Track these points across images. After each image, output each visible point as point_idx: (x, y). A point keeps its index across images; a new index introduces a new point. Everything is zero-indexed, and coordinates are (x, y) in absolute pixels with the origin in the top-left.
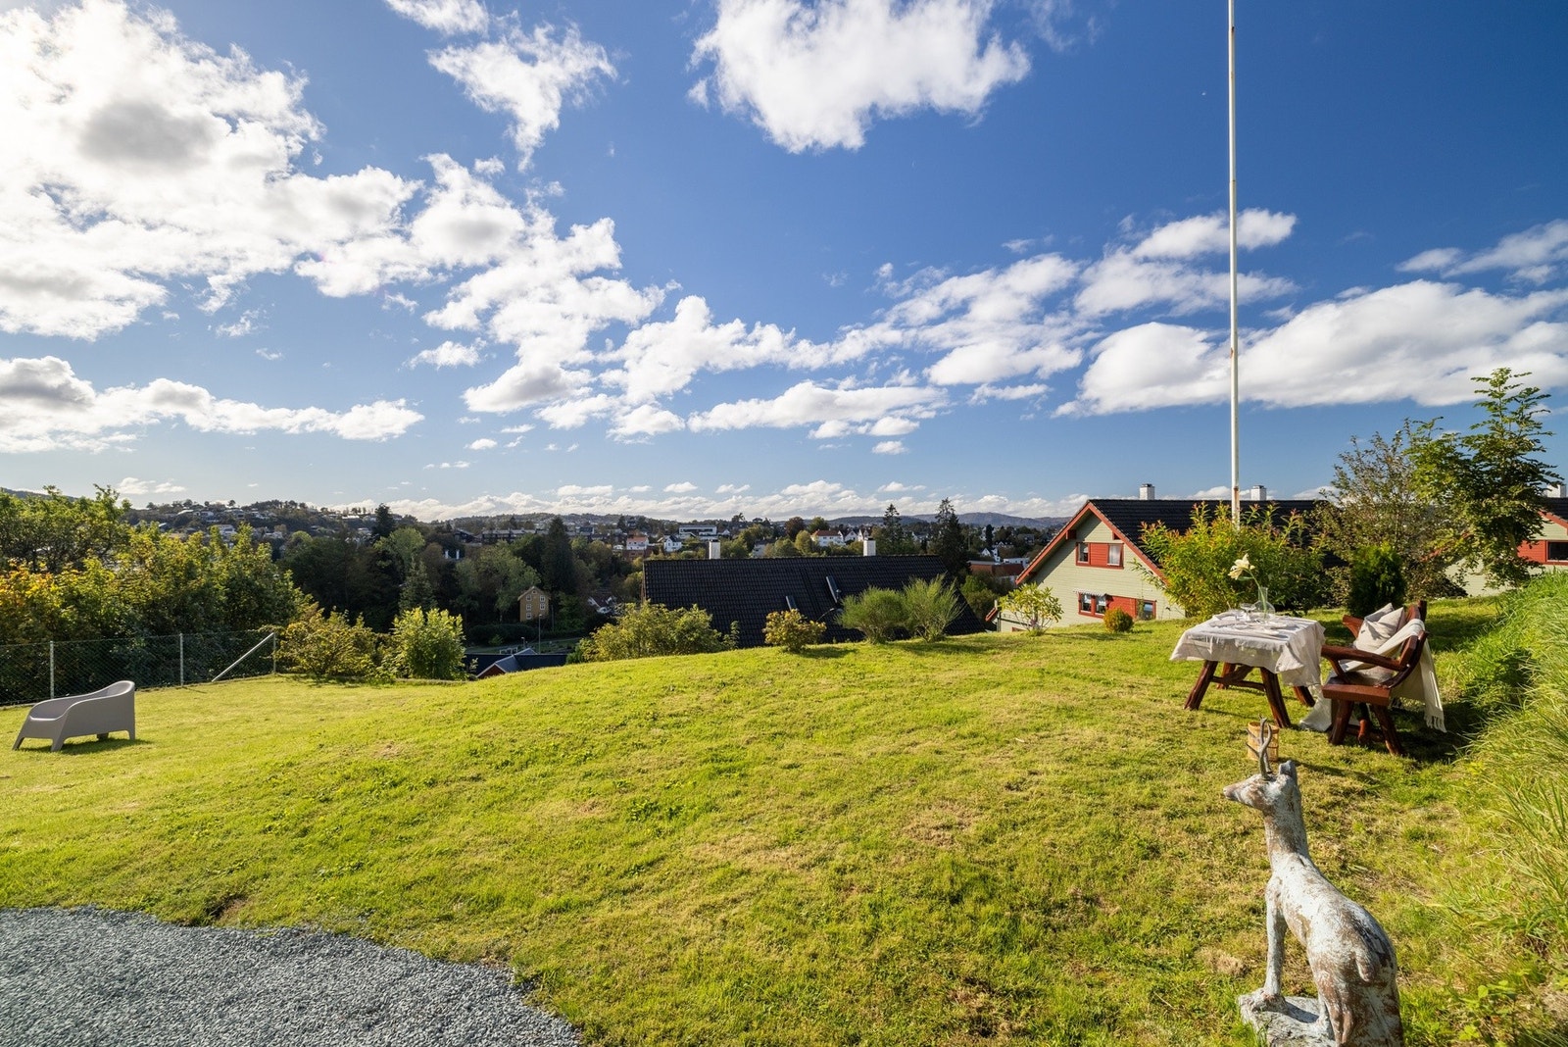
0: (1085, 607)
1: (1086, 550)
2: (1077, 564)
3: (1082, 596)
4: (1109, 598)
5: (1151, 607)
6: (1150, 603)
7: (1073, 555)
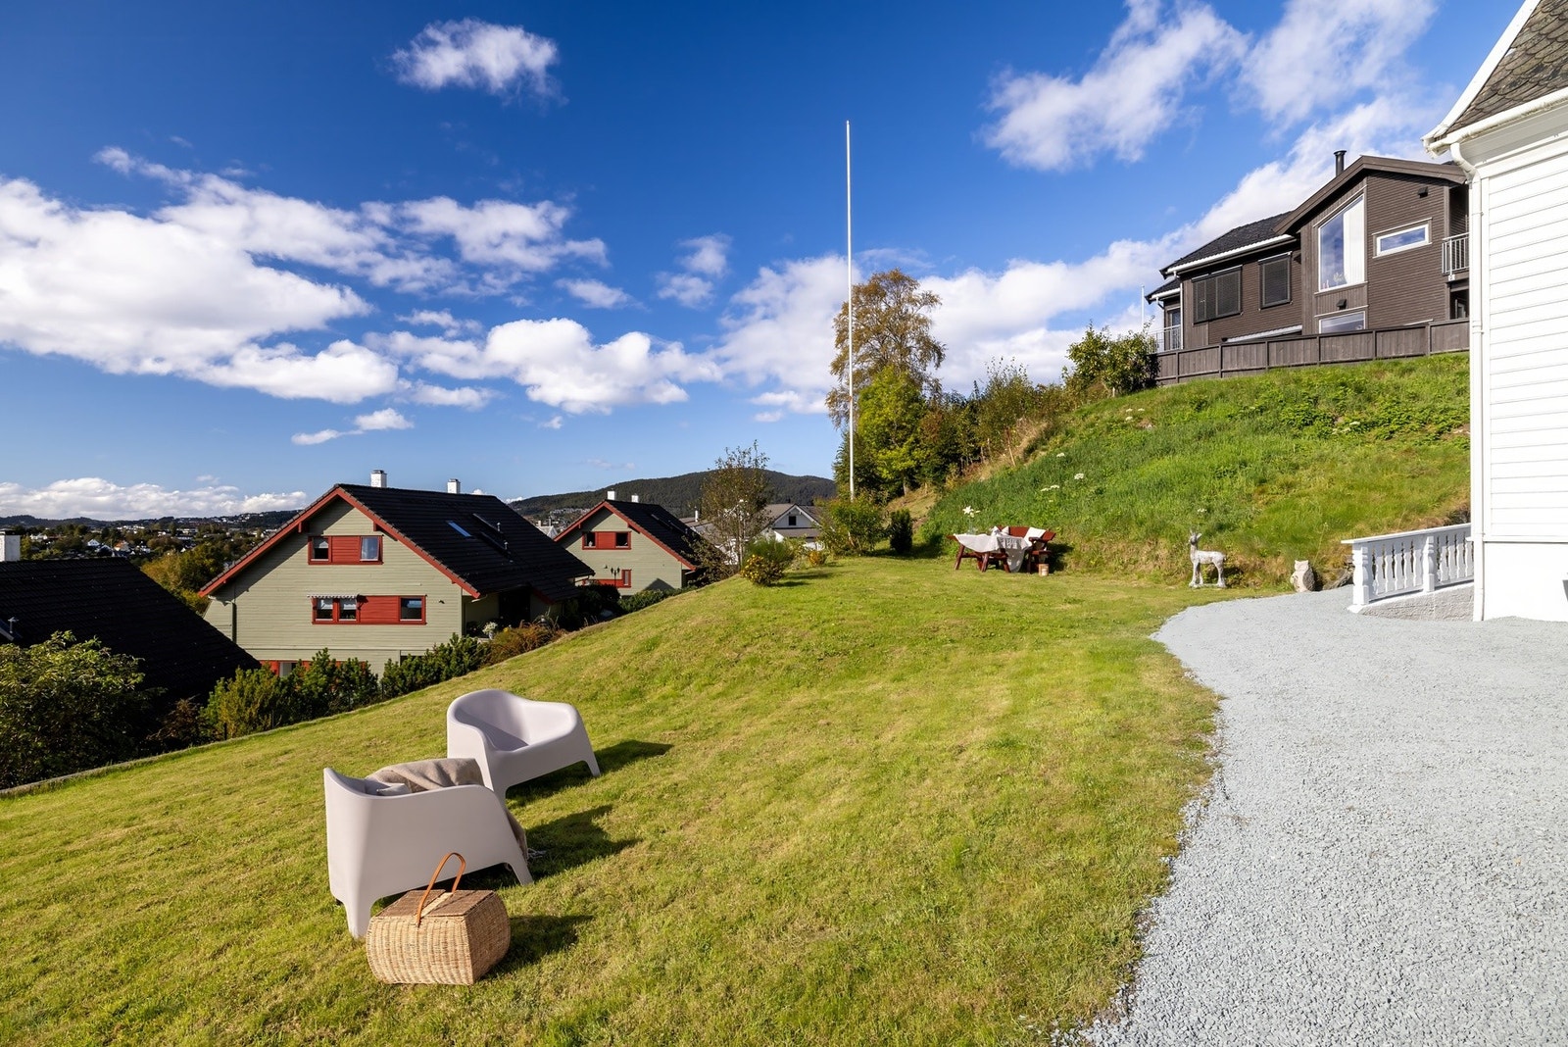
0: (320, 614)
1: (324, 545)
2: (310, 563)
3: (316, 601)
4: (361, 599)
5: (420, 602)
6: (419, 598)
7: (304, 551)
